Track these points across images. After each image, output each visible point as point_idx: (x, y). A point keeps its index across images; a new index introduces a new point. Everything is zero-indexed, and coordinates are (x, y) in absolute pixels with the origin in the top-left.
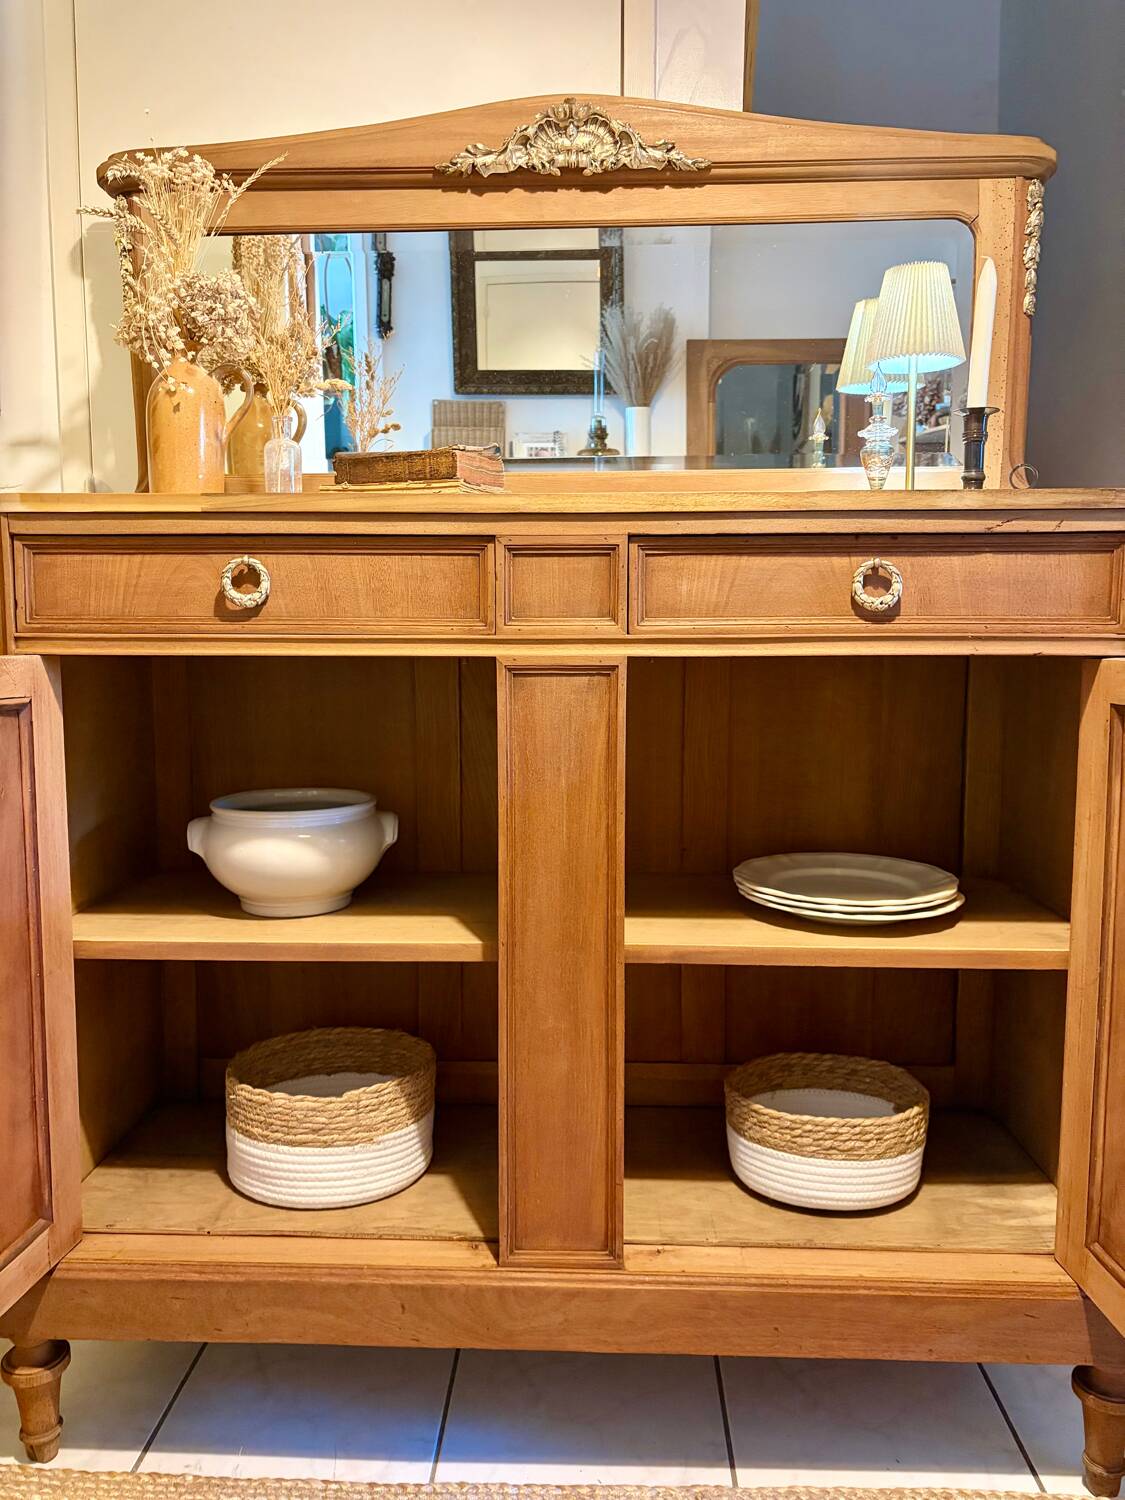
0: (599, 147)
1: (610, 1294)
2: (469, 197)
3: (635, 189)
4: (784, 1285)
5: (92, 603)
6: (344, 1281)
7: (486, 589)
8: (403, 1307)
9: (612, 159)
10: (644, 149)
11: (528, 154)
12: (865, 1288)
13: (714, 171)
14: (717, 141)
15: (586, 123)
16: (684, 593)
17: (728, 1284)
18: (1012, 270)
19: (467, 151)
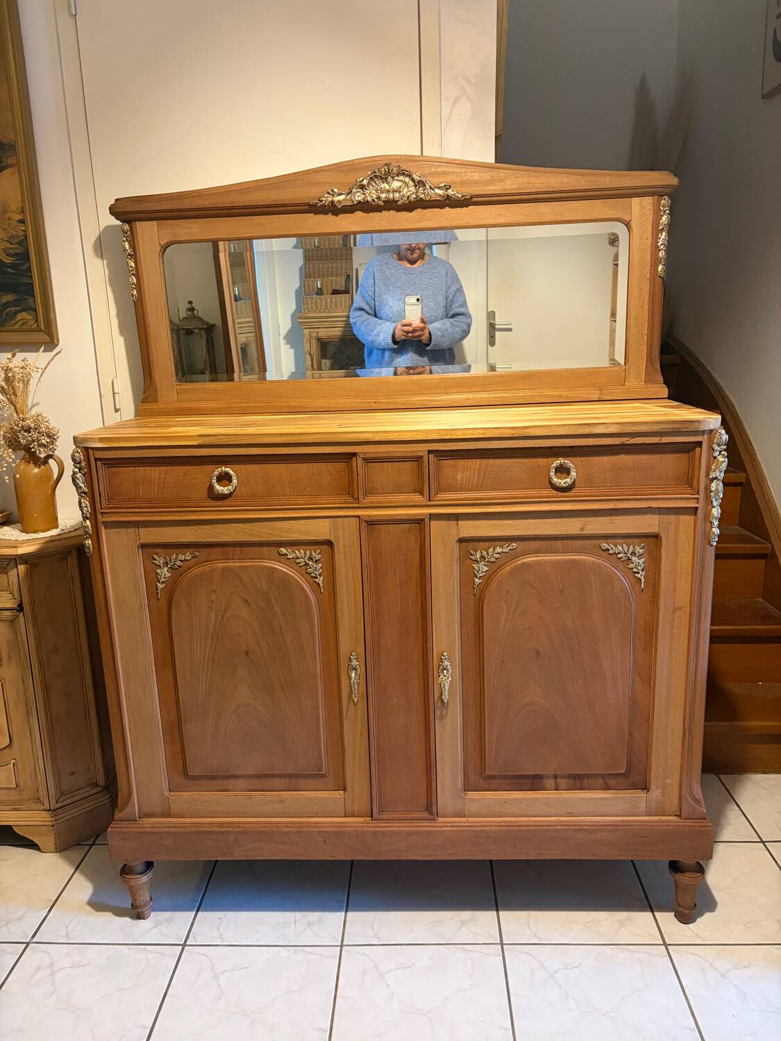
0: (406, 188)
1: (430, 832)
2: (330, 217)
3: (428, 210)
4: (518, 826)
5: (141, 492)
6: (294, 830)
7: (353, 482)
8: (325, 841)
9: (414, 196)
10: (433, 189)
11: (364, 194)
12: (561, 825)
13: (474, 199)
14: (476, 183)
15: (398, 175)
16: (459, 479)
17: (491, 826)
18: (651, 252)
19: (328, 193)
